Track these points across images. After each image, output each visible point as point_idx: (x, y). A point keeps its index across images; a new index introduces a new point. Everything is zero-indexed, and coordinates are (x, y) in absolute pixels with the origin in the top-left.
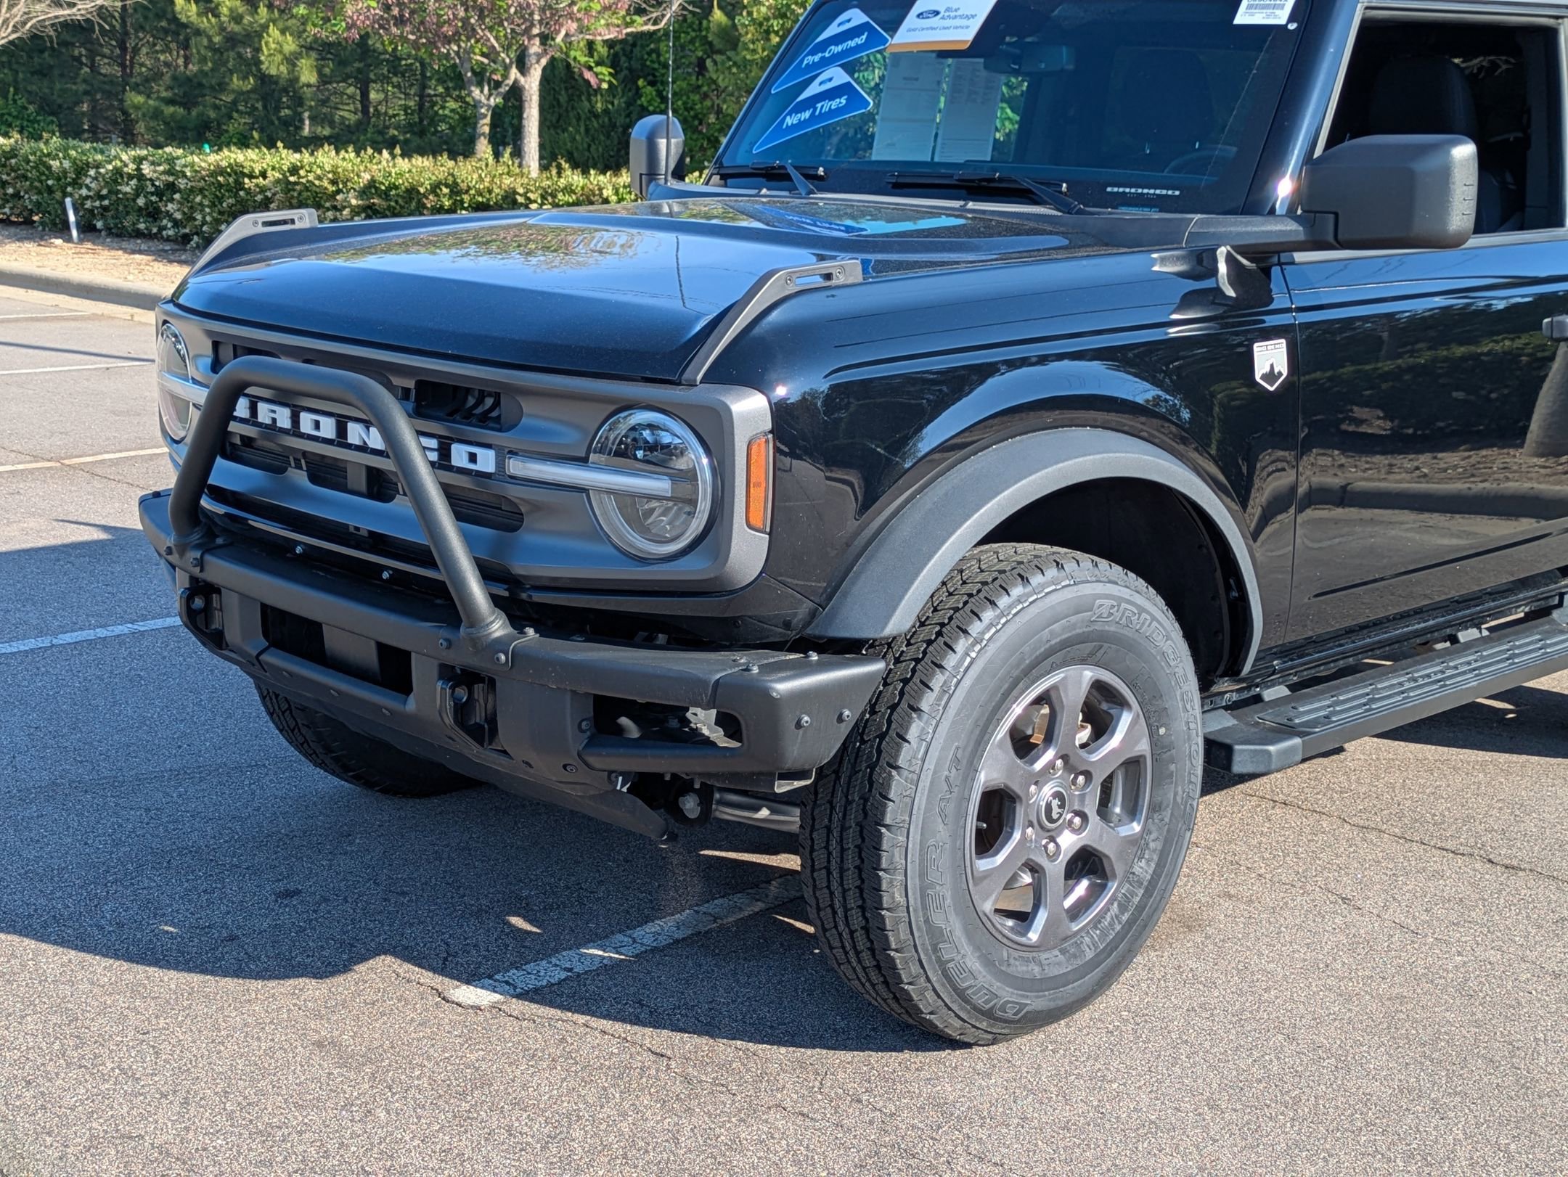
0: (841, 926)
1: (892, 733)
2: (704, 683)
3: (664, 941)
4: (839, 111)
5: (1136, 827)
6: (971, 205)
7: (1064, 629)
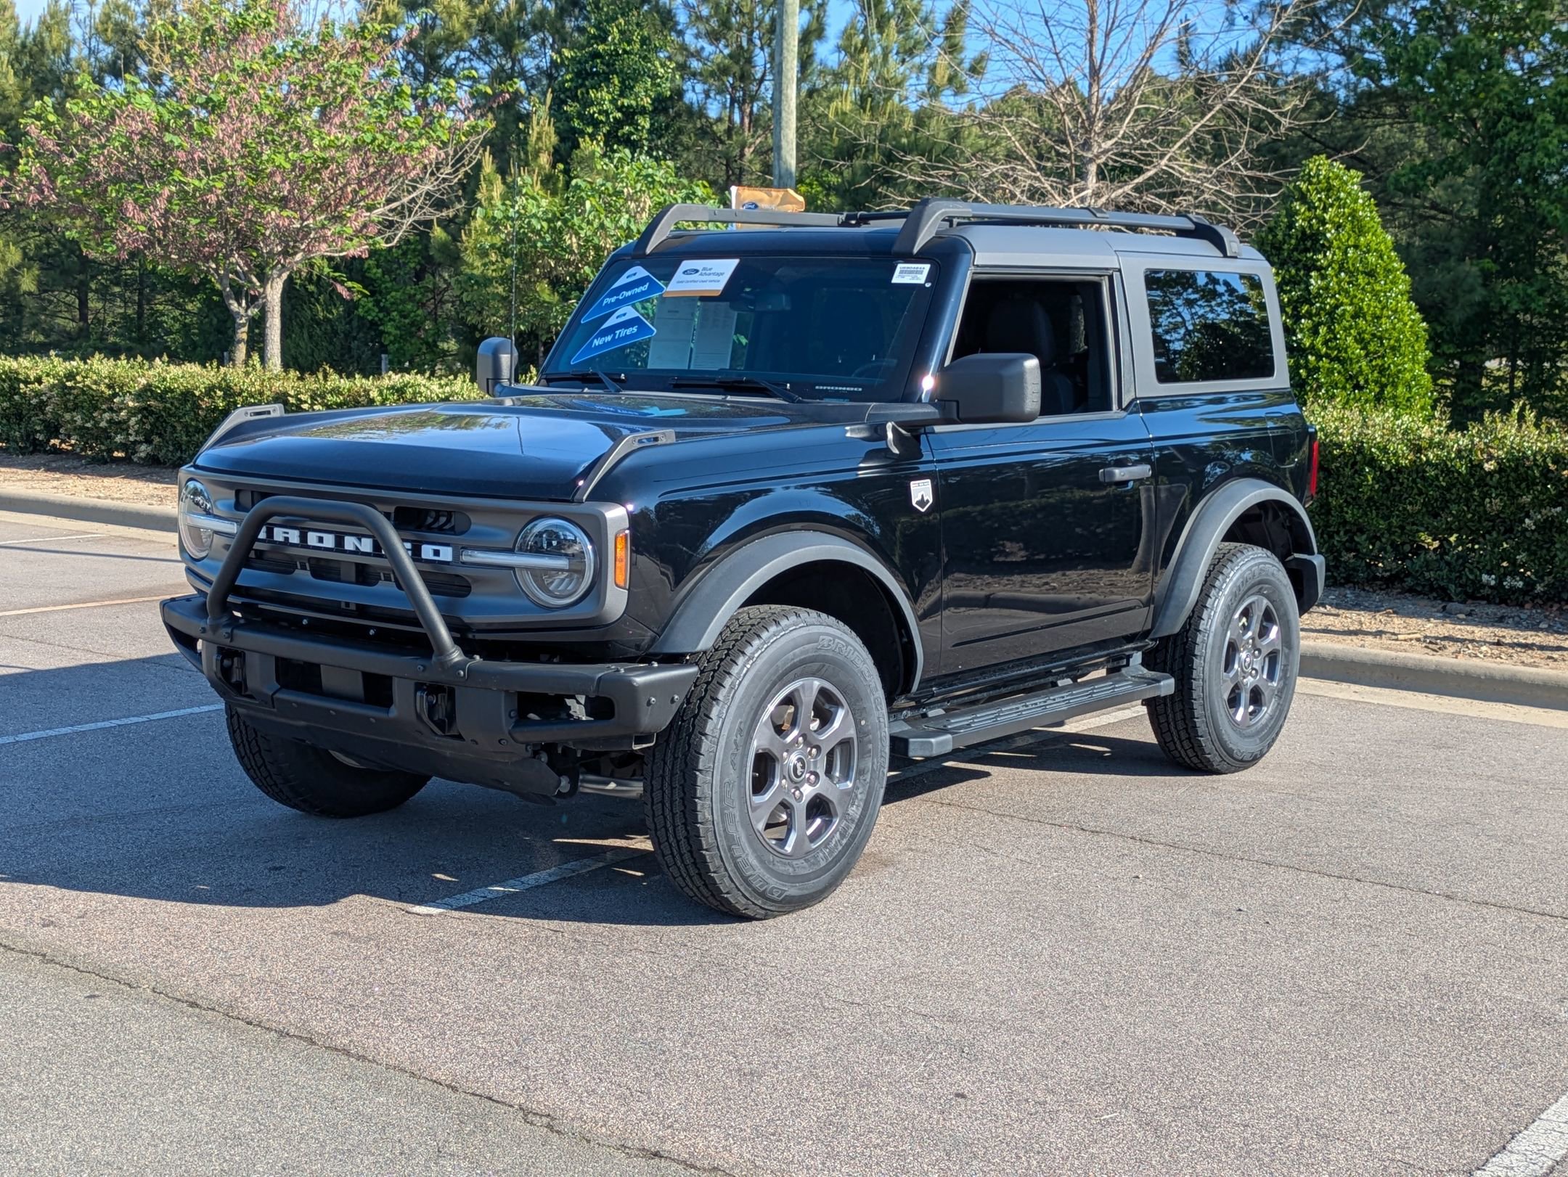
0: (671, 839)
1: (701, 714)
2: (592, 679)
3: (542, 882)
4: (632, 336)
5: (850, 784)
6: (729, 398)
7: (802, 653)
